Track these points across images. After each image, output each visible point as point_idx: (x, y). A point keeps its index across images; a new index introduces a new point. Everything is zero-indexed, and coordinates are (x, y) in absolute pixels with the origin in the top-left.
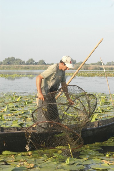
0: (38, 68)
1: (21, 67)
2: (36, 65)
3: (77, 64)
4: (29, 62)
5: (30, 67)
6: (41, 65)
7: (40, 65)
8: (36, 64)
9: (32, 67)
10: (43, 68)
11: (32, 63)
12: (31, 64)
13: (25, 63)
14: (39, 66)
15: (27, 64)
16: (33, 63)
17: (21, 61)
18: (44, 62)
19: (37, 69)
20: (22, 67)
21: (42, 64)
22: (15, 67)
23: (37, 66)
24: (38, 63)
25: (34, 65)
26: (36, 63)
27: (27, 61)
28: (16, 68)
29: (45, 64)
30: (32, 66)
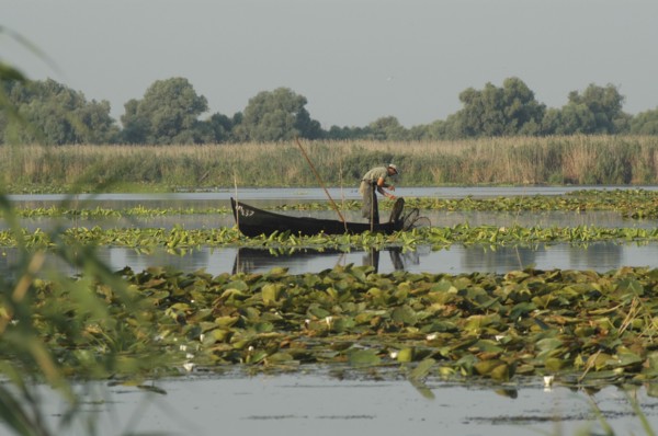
0: (243, 167)
1: (84, 161)
2: (219, 139)
3: (626, 128)
4: (156, 118)
5: (170, 163)
6: (271, 148)
7: (262, 139)
8: (223, 129)
9: (187, 162)
10: (291, 173)
11: (179, 119)
12: (172, 130)
13: (109, 121)
14: (251, 150)
15: (135, 134)
16: (196, 124)
17: (74, 101)
18: (304, 115)
19: (236, 180)
20: (92, 160)
21: (281, 136)
22: (29, 169)
23: (229, 149)
24: (238, 118)
25: (206, 148)
26: (220, 120)
27: (132, 107)
28: (36, 178)
29: (310, 130)
30: (191, 150)
